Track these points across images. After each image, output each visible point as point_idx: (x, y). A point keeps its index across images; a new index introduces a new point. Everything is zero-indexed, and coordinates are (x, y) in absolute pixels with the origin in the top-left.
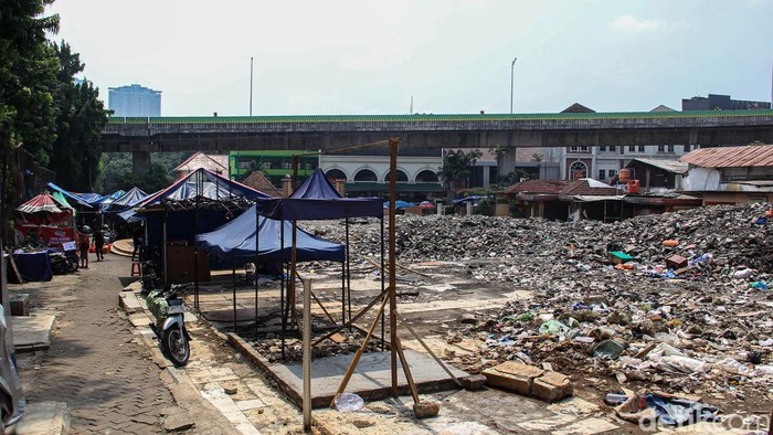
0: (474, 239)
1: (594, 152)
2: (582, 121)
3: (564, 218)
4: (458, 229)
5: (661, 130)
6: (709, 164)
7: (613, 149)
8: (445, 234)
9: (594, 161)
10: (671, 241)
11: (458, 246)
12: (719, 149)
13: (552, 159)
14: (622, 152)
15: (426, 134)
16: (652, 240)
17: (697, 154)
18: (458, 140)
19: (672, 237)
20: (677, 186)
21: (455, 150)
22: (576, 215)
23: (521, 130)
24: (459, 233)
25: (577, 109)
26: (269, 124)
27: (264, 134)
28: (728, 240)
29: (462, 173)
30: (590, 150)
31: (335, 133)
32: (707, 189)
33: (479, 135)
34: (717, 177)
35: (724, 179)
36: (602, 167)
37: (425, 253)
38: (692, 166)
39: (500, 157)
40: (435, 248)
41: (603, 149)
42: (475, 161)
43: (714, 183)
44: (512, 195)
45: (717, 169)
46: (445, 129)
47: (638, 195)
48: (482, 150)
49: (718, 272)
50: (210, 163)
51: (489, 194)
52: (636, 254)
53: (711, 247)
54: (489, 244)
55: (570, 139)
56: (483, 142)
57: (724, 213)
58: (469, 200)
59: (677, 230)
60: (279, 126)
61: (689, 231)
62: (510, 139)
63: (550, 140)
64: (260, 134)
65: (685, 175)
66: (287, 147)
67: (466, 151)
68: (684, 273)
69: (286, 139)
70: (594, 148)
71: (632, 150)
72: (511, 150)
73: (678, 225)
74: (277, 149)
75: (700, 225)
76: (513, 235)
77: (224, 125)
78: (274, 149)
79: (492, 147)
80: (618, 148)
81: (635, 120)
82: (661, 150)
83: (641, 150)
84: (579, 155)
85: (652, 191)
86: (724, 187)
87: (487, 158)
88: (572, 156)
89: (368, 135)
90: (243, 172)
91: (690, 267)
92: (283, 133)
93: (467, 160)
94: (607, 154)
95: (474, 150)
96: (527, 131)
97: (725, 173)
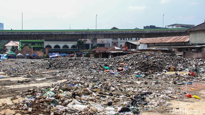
0: (71, 64)
1: (119, 40)
2: (115, 31)
3: (108, 57)
4: (67, 61)
5: (135, 34)
6: (144, 42)
7: (124, 39)
8: (63, 63)
9: (119, 42)
10: (122, 63)
11: (66, 66)
12: (148, 38)
13: (108, 42)
14: (126, 40)
15: (72, 35)
16: (117, 63)
17: (142, 40)
18: (81, 36)
19: (123, 62)
20: (137, 48)
21: (80, 40)
22: (110, 56)
23: (98, 34)
24: (67, 62)
25: (114, 28)
26: (27, 32)
27: (26, 35)
28: (137, 63)
29: (82, 46)
30: (118, 39)
31: (46, 35)
32: (144, 49)
33: (87, 35)
34: (146, 46)
35: (148, 46)
36: (121, 44)
37: (56, 68)
38: (141, 43)
39: (92, 41)
40: (59, 67)
41: (121, 39)
42: (85, 42)
43: (146, 47)
44: (94, 51)
45: (147, 44)
46: (77, 34)
47: (127, 51)
48: (87, 39)
49: (131, 72)
50: (15, 44)
51: (88, 52)
52: (112, 67)
53: (132, 64)
54: (75, 65)
55: (111, 36)
56: (88, 37)
57: (138, 55)
58: (83, 53)
59: (125, 60)
60: (30, 33)
61: (128, 60)
62: (95, 37)
63: (106, 36)
64: (24, 35)
65: (139, 45)
66: (32, 39)
67: (83, 40)
68: (121, 73)
69: (32, 36)
70: (119, 39)
71: (129, 39)
72: (95, 39)
73: (125, 58)
74: (30, 39)
75: (131, 58)
76: (82, 62)
77: (13, 32)
78: (29, 39)
79: (90, 39)
80: (125, 39)
81: (128, 31)
82: (136, 39)
83: (131, 39)
84: (115, 41)
85: (131, 50)
86: (148, 48)
87: (89, 41)
88: (113, 41)
89: (56, 35)
90: (23, 46)
91: (124, 70)
92: (31, 35)
93: (83, 42)
94: (122, 40)
95: (85, 39)
96: (100, 34)
97: (148, 45)
